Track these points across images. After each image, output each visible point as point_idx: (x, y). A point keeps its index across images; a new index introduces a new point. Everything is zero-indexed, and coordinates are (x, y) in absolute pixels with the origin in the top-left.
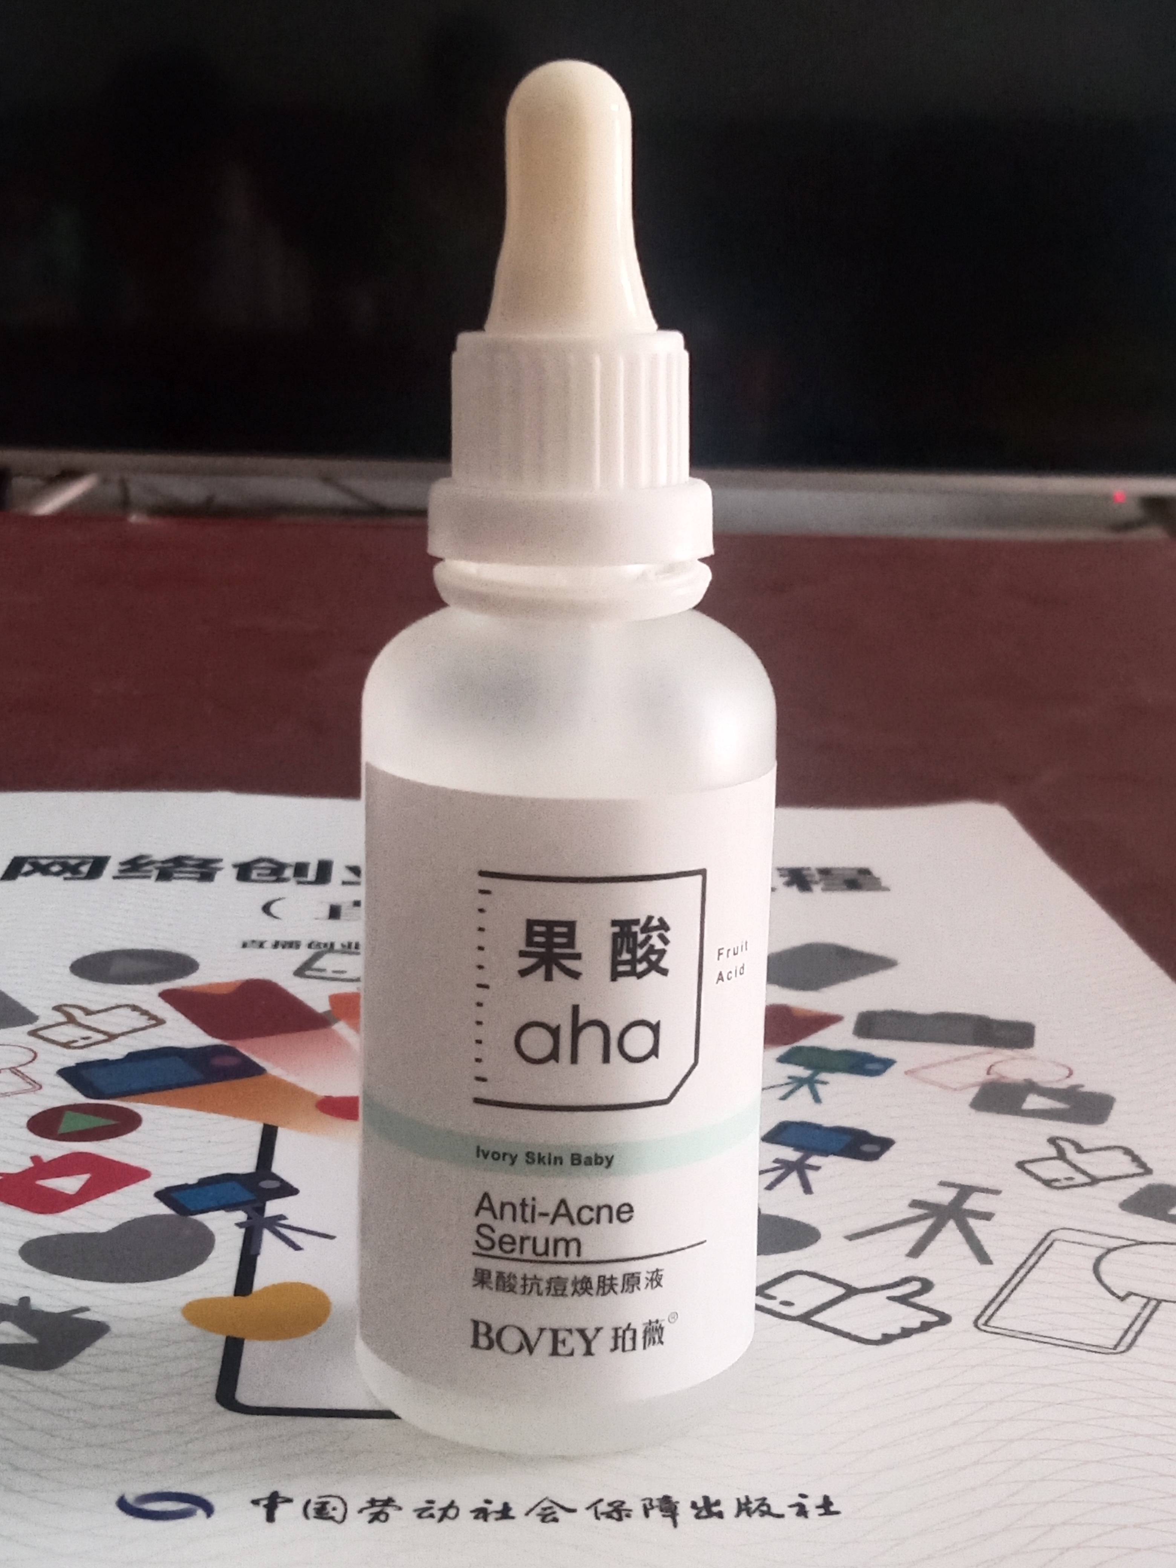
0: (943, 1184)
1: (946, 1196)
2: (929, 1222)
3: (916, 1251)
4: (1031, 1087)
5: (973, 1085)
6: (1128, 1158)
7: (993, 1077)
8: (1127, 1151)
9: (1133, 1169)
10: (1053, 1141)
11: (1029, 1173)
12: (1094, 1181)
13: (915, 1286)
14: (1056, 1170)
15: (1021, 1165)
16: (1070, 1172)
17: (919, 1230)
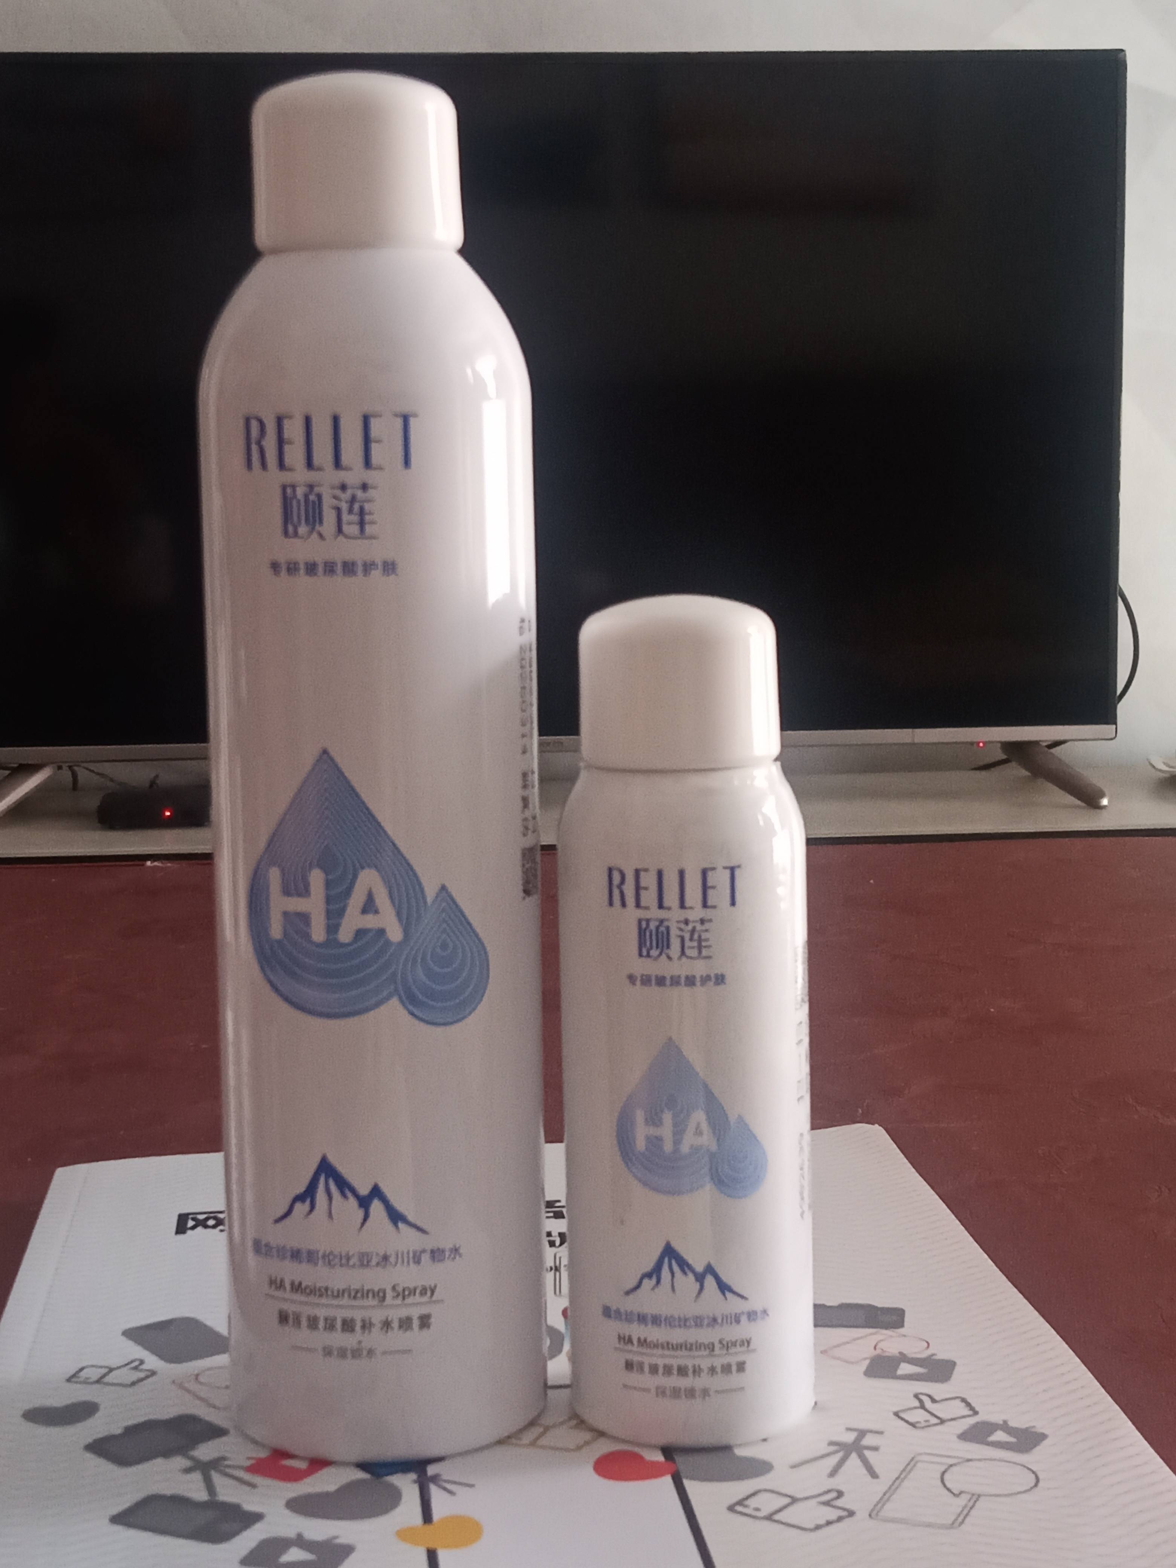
0: (849, 1429)
1: (850, 1437)
2: (840, 1455)
3: (833, 1473)
4: (903, 1358)
5: (865, 1359)
6: (963, 1404)
7: (878, 1352)
8: (964, 1400)
9: (967, 1412)
10: (916, 1396)
11: (902, 1419)
12: (942, 1421)
13: (833, 1495)
14: (919, 1416)
15: (896, 1414)
16: (928, 1416)
17: (834, 1460)
